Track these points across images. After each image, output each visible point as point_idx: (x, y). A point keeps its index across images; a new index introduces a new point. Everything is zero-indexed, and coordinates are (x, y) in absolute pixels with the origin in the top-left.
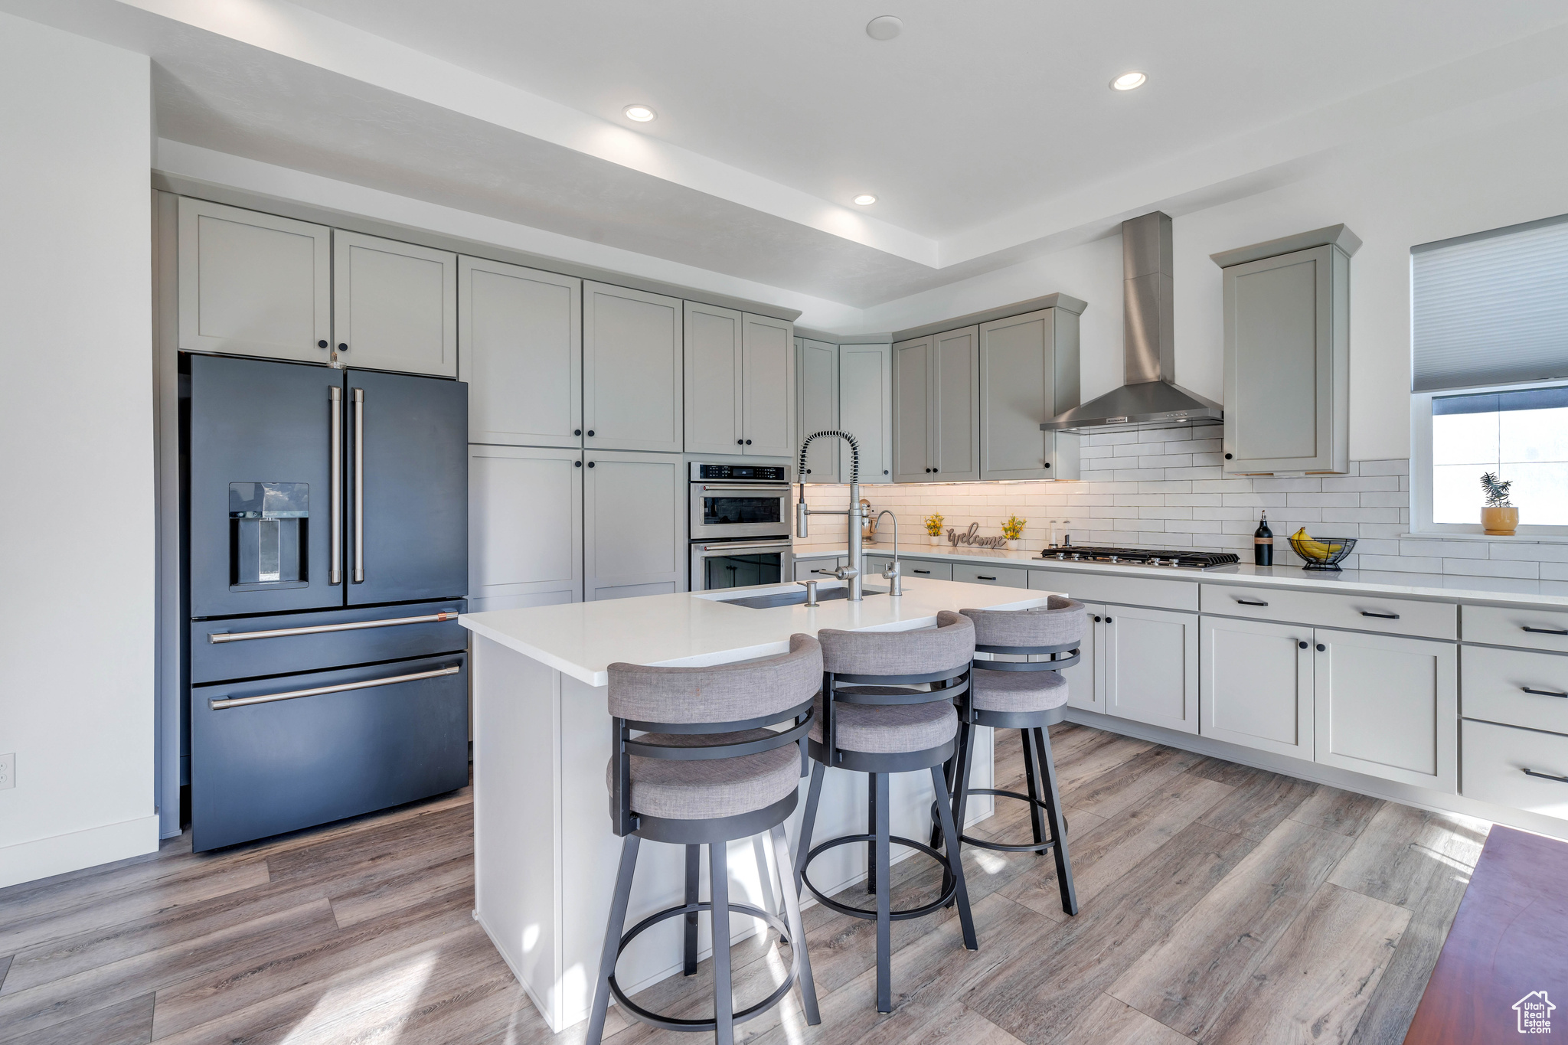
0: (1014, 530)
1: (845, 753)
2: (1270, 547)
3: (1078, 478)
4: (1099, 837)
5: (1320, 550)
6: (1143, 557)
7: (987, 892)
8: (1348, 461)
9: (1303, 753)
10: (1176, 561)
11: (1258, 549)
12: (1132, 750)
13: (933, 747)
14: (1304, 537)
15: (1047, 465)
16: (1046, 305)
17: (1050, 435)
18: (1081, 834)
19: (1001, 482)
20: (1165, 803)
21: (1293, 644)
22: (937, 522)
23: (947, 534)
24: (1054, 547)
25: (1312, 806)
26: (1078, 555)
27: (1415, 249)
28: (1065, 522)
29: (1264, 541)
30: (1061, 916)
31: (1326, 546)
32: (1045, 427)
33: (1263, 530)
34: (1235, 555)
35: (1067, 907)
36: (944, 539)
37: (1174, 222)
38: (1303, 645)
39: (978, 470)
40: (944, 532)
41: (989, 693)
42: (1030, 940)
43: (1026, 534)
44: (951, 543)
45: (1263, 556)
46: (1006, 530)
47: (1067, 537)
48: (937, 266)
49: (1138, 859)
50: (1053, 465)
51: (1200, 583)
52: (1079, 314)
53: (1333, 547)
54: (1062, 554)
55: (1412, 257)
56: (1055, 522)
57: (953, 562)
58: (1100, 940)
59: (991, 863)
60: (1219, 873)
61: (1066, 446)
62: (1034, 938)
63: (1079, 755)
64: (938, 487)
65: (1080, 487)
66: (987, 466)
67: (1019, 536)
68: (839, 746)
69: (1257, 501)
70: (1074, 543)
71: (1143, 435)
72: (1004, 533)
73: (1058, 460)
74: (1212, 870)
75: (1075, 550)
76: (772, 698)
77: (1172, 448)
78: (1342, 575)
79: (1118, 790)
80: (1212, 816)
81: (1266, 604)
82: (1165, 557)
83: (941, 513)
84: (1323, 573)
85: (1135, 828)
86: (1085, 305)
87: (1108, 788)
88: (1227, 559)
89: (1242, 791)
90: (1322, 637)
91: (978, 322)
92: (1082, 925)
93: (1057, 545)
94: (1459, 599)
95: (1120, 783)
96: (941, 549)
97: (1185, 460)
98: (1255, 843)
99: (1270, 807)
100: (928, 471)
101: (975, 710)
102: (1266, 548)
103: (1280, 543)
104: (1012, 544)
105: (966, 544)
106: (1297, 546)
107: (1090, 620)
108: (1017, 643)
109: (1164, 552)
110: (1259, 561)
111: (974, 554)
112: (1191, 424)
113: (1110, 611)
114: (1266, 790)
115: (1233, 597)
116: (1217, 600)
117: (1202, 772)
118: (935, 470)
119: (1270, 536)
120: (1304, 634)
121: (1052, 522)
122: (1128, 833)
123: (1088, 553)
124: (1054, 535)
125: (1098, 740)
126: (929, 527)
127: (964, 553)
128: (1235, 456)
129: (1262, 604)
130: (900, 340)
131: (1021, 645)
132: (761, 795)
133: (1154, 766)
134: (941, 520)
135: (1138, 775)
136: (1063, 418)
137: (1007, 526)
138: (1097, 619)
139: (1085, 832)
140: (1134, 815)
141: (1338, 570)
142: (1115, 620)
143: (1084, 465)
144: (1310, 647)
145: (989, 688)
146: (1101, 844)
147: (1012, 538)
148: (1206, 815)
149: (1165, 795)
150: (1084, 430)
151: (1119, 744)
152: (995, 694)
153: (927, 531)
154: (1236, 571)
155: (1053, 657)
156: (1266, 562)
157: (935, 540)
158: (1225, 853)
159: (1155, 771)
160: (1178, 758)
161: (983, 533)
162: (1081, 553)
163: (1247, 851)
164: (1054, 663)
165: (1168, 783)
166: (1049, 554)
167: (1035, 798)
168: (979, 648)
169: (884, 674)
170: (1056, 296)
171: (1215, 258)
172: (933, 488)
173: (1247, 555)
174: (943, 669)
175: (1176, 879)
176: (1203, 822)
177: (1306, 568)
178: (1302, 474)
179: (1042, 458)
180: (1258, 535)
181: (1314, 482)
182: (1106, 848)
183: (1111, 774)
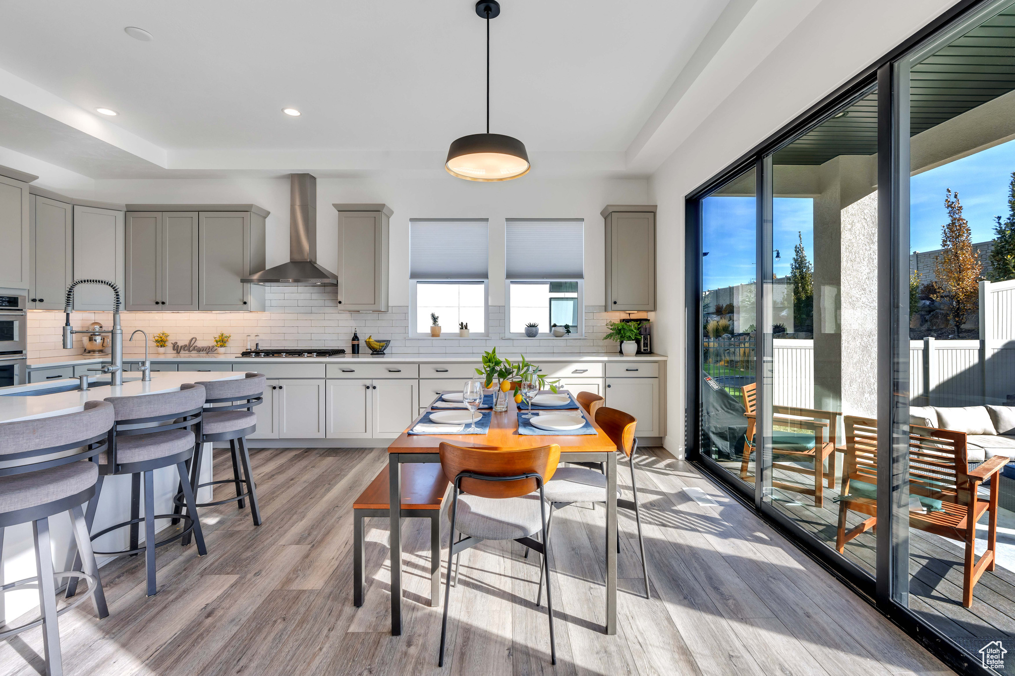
0: (222, 341)
1: (122, 465)
2: (358, 345)
3: (264, 311)
4: (274, 493)
5: (376, 346)
6: (299, 353)
7: (211, 532)
8: (388, 306)
9: (368, 436)
10: (315, 354)
11: (353, 346)
12: (293, 453)
13: (181, 451)
14: (371, 340)
15: (245, 303)
16: (244, 210)
17: (247, 285)
18: (264, 494)
19: (213, 312)
20: (308, 471)
21: (364, 388)
22: (163, 338)
23: (172, 345)
24: (249, 350)
25: (371, 456)
26: (263, 354)
27: (412, 220)
28: (256, 336)
29: (356, 342)
30: (253, 527)
31: (379, 344)
32: (243, 281)
33: (355, 338)
34: (344, 350)
35: (256, 523)
36: (169, 349)
37: (318, 181)
38: (368, 388)
39: (196, 303)
40: (169, 345)
41: (213, 424)
42: (236, 541)
43: (230, 344)
44: (175, 352)
45: (355, 350)
46: (217, 342)
47: (257, 345)
48: (166, 167)
49: (293, 495)
50: (249, 303)
51: (326, 363)
52: (265, 218)
53: (382, 344)
54: (254, 354)
55: (410, 223)
56: (250, 336)
57: (178, 363)
58: (273, 529)
59: (211, 521)
60: (328, 490)
61: (256, 292)
62: (239, 540)
63: (265, 461)
64: (164, 314)
65: (264, 316)
66: (204, 301)
67: (226, 345)
68: (118, 462)
69: (353, 323)
70: (261, 348)
71: (301, 289)
72: (215, 343)
73: (252, 300)
74: (326, 490)
75: (262, 351)
76: (87, 430)
77: (315, 296)
78: (385, 355)
79: (285, 472)
80: (329, 471)
81: (354, 371)
82: (310, 352)
83: (167, 331)
84: (380, 356)
85: (292, 484)
86: (269, 213)
87: (279, 472)
88: (340, 352)
89: (343, 458)
90: (375, 383)
91: (199, 210)
92: (263, 528)
93: (251, 349)
94: (419, 362)
95: (286, 469)
96: (168, 354)
97: (321, 303)
98: (345, 476)
99: (354, 461)
100: (157, 303)
101: (204, 435)
102: (356, 346)
103: (362, 344)
104: (222, 350)
105: (187, 352)
106: (368, 344)
107: (271, 389)
108: (229, 396)
109: (310, 350)
110: (354, 352)
111: (194, 357)
112: (324, 285)
113: (281, 383)
114: (353, 455)
115: (340, 369)
116: (334, 371)
117: (326, 455)
118: (163, 303)
119: (358, 340)
120: (368, 383)
121: (248, 336)
122: (288, 488)
123: (270, 352)
124: (249, 343)
125: (274, 453)
126: (157, 341)
127: (184, 357)
128: (343, 302)
129: (352, 371)
130: (131, 211)
131: (231, 396)
132: (76, 486)
133: (303, 458)
134: (167, 336)
135: (295, 463)
136: (256, 277)
137: (217, 339)
138: (274, 388)
139: (266, 493)
140: (292, 480)
141: (384, 354)
142: (284, 387)
143: (268, 303)
144: (371, 388)
145: (213, 422)
146: (274, 495)
147: (221, 346)
148: (326, 471)
149: (308, 468)
150: (267, 284)
151: (286, 453)
152: (216, 424)
153: (155, 344)
154: (344, 357)
155: (248, 401)
156: (356, 352)
157: (162, 350)
158: (332, 483)
159: (304, 460)
160: (316, 451)
161: (200, 344)
162: (265, 353)
163: (342, 479)
164: (249, 404)
165: (310, 463)
166: (246, 354)
167: (238, 479)
168: (207, 401)
169: (152, 416)
170: (251, 206)
171: (334, 205)
172: (161, 314)
173: (349, 350)
174: (188, 410)
175: (310, 497)
176: (324, 474)
177: (372, 354)
178: (371, 312)
179: (242, 298)
180: (353, 340)
181: (376, 315)
182: (277, 496)
183: (282, 465)
